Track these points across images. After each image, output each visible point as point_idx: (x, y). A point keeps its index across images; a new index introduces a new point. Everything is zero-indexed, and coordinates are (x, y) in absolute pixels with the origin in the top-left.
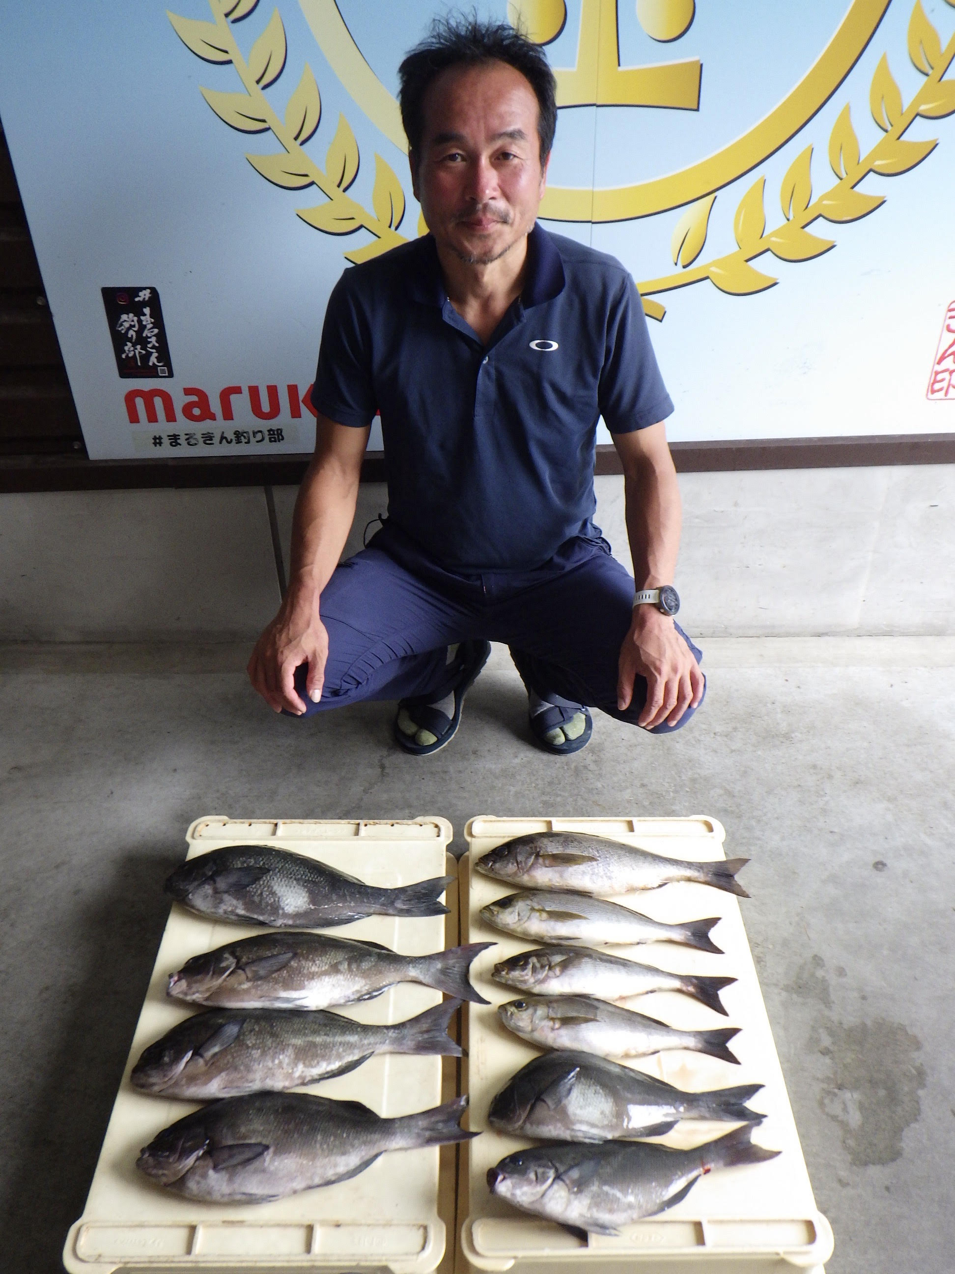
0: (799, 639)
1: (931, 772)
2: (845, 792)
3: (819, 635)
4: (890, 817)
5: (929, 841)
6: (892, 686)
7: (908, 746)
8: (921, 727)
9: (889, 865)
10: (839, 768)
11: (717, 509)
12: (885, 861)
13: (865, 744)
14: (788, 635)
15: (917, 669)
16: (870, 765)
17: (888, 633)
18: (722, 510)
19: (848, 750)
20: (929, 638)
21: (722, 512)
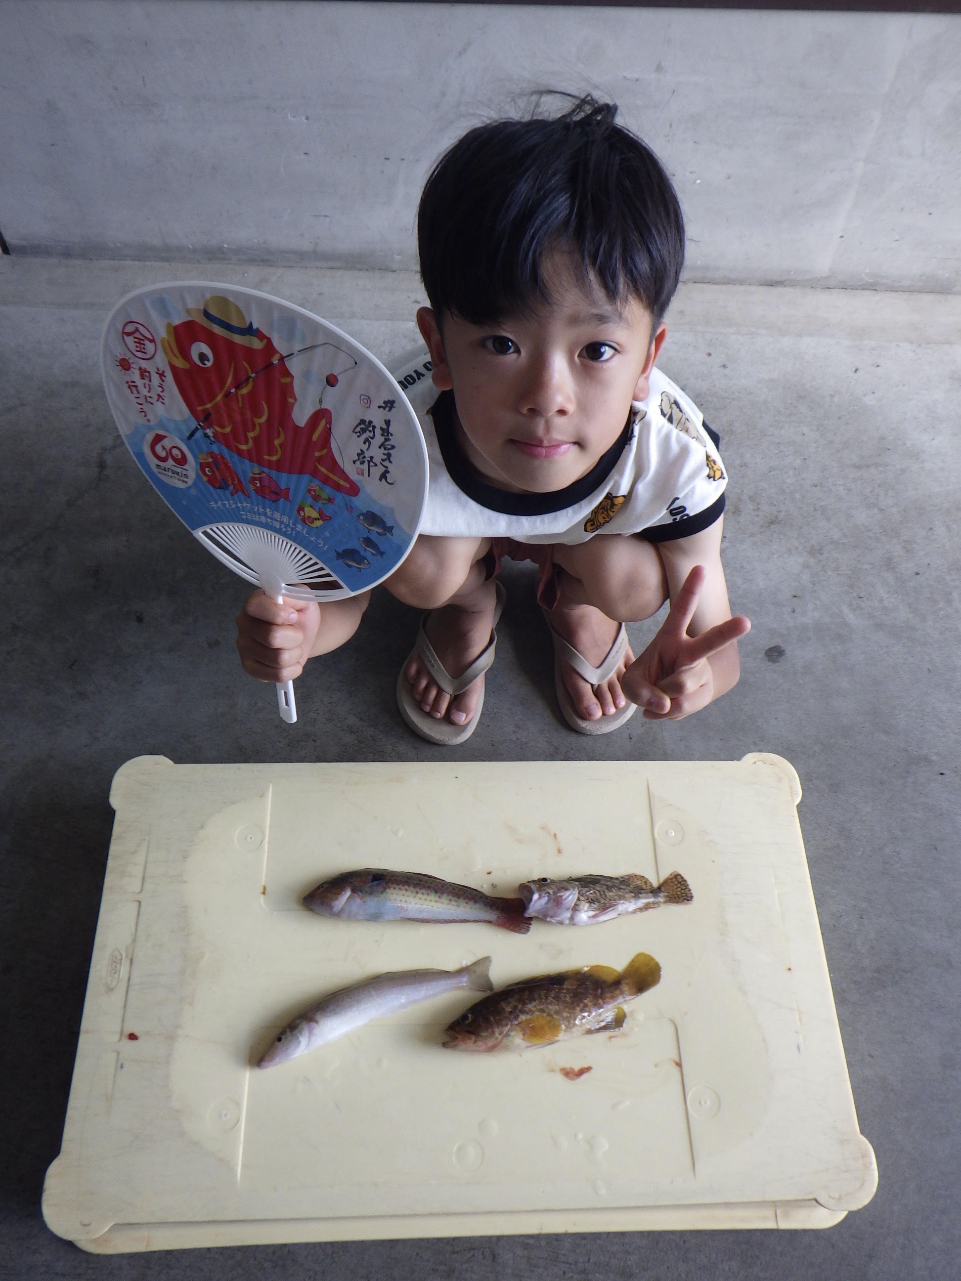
0: (742, 288)
1: (881, 510)
2: (752, 535)
3: (772, 284)
4: (806, 578)
5: (851, 618)
6: (856, 370)
7: (858, 467)
8: (882, 438)
9: (788, 653)
10: (752, 499)
11: (629, 76)
12: (783, 646)
13: (798, 462)
14: (727, 281)
15: (898, 345)
16: (798, 496)
17: (872, 286)
18: (636, 76)
19: (772, 469)
20: (928, 298)
21: (637, 80)
